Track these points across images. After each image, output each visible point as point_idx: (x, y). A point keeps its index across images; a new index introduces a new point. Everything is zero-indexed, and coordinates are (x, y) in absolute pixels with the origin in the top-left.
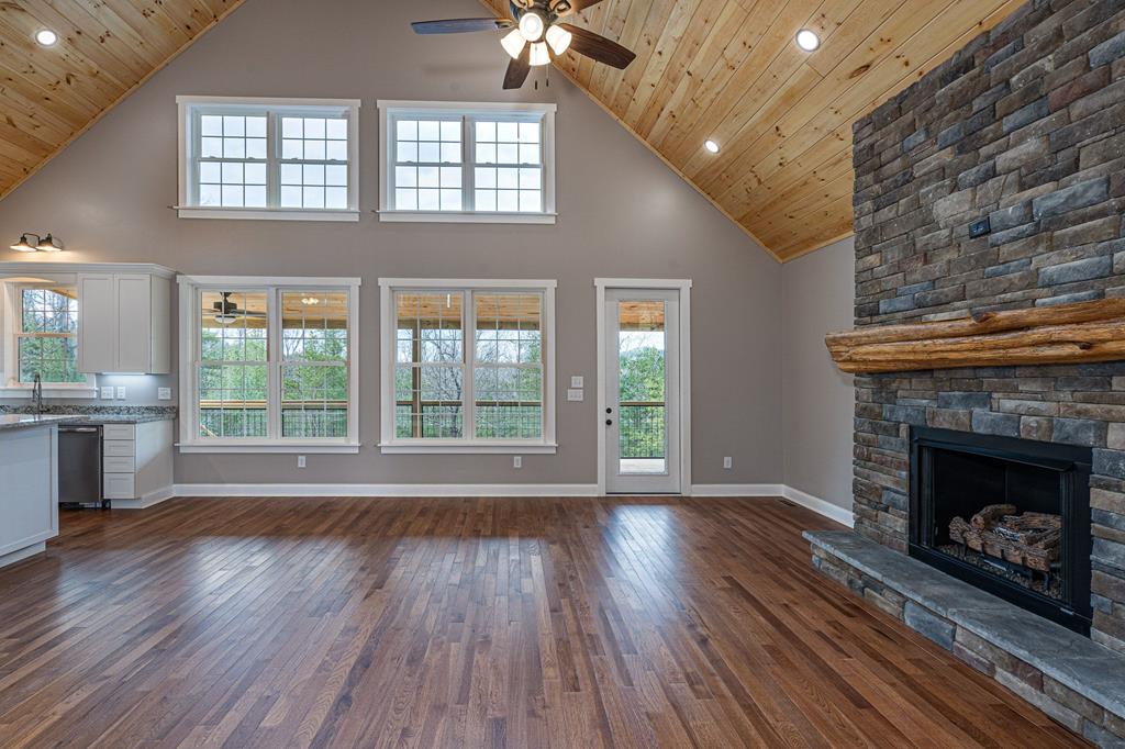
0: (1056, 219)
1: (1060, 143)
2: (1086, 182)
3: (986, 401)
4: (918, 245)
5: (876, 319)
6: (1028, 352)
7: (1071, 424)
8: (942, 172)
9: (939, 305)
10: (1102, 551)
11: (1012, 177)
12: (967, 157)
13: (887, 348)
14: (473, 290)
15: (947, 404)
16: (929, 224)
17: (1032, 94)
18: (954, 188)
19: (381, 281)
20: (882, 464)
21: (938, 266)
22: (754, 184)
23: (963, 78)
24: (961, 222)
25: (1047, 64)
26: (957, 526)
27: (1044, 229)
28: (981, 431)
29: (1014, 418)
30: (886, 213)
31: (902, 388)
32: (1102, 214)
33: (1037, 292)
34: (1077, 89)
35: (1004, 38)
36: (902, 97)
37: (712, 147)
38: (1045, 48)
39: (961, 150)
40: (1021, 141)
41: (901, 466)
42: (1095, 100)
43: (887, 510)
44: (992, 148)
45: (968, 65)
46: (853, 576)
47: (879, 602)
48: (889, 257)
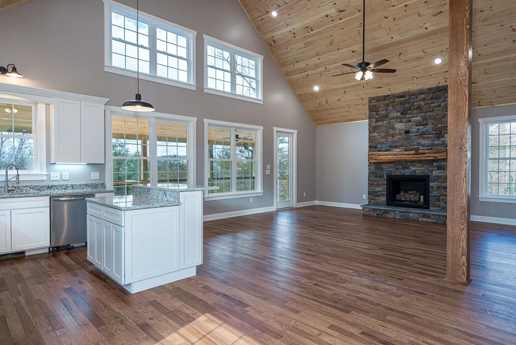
0: (423, 133)
1: (424, 119)
2: (429, 127)
3: (408, 168)
4: (390, 133)
5: (376, 149)
6: (424, 158)
7: (427, 171)
8: (397, 118)
9: (396, 147)
10: (432, 193)
11: (414, 123)
12: (404, 116)
14: (236, 127)
15: (398, 169)
16: (393, 128)
17: (419, 108)
18: (401, 122)
19: (205, 120)
20: (378, 185)
21: (396, 138)
22: (324, 103)
23: (402, 98)
24: (402, 130)
25: (422, 103)
26: (398, 197)
27: (422, 135)
29: (415, 171)
30: (380, 123)
31: (384, 167)
32: (432, 134)
33: (420, 147)
34: (428, 110)
35: (413, 94)
36: (385, 97)
37: (316, 88)
38: (422, 100)
39: (402, 114)
40: (417, 117)
41: (384, 185)
42: (431, 114)
43: (379, 196)
44: (410, 116)
45: (404, 96)
46: (379, 212)
47: (388, 216)
48: (381, 134)
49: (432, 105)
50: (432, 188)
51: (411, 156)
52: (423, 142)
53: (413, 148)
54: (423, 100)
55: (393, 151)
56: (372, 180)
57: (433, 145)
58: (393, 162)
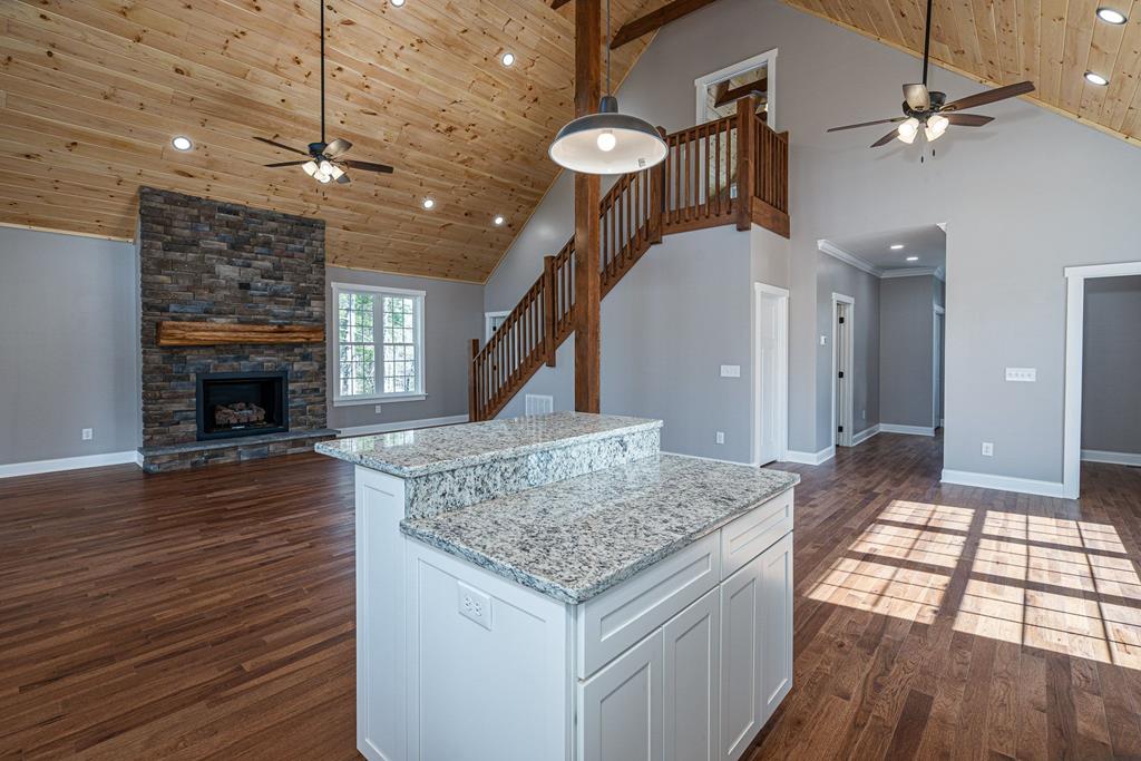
0: (276, 294)
1: (277, 267)
2: (286, 284)
3: (247, 358)
4: (204, 282)
5: (166, 314)
7: (284, 364)
8: (220, 252)
9: (220, 314)
11: (258, 271)
12: (236, 252)
13: (220, 334)
15: (225, 360)
16: (211, 271)
17: (267, 244)
18: (230, 263)
20: (175, 398)
21: (220, 295)
23: (232, 216)
24: (233, 280)
25: (273, 237)
26: (219, 418)
27: (274, 296)
28: (247, 370)
29: (261, 364)
30: (176, 255)
32: (292, 297)
34: (284, 254)
35: (255, 215)
36: (190, 199)
39: (232, 247)
40: (263, 260)
41: (190, 396)
42: (290, 261)
43: (178, 423)
44: (249, 255)
45: (236, 213)
46: (196, 458)
47: (222, 461)
48: (181, 281)
49: (292, 246)
50: (293, 392)
51: (266, 335)
52: (276, 309)
53: (256, 319)
54: (274, 231)
55: (212, 321)
56: (157, 387)
57: (292, 317)
58: (213, 346)
